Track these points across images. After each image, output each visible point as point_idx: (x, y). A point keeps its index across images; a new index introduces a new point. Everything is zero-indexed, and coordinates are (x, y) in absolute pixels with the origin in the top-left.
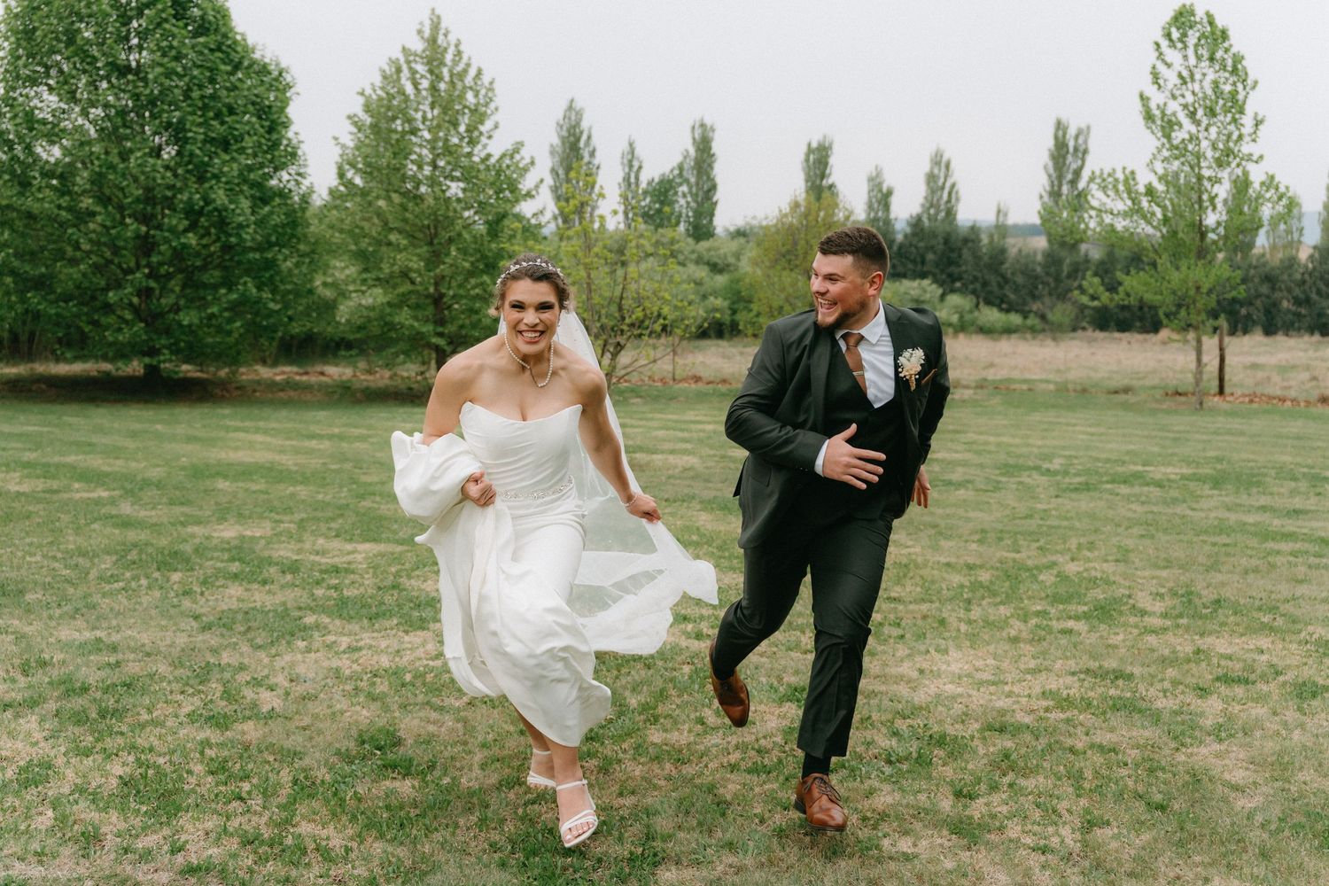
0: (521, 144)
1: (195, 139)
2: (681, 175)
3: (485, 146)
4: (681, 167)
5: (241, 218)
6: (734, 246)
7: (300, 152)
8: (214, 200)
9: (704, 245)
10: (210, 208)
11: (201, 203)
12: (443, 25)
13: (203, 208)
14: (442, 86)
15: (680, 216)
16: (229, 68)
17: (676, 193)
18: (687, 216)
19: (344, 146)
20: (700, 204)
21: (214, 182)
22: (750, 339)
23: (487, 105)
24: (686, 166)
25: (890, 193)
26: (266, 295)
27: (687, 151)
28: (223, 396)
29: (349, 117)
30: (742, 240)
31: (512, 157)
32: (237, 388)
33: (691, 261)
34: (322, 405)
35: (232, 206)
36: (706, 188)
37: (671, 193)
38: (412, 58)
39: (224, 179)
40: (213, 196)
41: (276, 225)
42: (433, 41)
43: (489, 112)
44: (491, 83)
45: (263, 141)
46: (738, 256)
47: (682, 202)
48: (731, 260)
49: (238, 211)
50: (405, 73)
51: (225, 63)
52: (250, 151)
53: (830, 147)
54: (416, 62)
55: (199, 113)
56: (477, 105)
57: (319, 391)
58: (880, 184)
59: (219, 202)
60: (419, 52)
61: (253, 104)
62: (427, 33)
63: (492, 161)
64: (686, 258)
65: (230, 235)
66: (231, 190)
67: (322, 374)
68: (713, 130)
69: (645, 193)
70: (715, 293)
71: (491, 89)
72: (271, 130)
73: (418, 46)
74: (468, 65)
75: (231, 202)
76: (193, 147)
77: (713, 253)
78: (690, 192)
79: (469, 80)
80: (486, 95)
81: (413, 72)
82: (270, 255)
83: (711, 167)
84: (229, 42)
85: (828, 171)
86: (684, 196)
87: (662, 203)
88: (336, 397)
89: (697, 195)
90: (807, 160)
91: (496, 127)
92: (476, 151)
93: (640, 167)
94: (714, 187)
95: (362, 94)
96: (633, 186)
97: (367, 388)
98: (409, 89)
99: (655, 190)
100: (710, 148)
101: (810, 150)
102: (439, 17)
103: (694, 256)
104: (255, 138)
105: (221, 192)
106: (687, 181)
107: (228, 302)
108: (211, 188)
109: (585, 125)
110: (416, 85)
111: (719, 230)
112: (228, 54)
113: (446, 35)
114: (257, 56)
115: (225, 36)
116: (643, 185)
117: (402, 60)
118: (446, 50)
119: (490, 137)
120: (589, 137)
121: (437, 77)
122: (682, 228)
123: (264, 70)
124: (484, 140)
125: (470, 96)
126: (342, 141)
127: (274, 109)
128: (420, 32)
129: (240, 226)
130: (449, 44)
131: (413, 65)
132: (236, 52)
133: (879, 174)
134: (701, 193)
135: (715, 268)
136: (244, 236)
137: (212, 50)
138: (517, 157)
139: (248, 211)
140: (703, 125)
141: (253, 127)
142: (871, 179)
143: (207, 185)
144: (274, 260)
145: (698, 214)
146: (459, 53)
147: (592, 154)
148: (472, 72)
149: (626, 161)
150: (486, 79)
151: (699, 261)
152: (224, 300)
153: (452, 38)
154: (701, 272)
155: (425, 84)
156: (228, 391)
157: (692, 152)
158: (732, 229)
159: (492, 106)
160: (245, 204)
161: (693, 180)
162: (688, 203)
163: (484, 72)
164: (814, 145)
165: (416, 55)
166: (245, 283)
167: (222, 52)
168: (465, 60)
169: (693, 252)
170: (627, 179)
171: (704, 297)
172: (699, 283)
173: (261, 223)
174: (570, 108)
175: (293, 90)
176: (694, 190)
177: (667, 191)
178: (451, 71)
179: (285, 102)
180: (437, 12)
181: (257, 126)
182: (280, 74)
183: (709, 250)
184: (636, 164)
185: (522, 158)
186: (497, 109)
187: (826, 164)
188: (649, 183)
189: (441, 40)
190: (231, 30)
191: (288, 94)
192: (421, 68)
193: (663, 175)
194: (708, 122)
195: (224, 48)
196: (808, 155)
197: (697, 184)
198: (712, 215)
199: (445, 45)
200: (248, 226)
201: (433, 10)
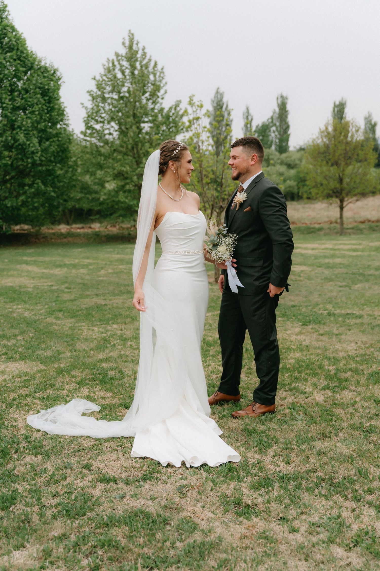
0: (180, 101)
1: (7, 107)
2: (272, 122)
3: (161, 104)
4: (272, 118)
5: (33, 149)
6: (298, 155)
7: (65, 113)
8: (19, 140)
9: (284, 155)
10: (17, 144)
11: (12, 142)
12: (136, 39)
13: (13, 144)
14: (136, 72)
15: (272, 142)
16: (24, 69)
17: (270, 131)
18: (276, 142)
19: (86, 108)
20: (282, 136)
21: (18, 130)
22: (306, 201)
23: (160, 81)
24: (274, 118)
25: (375, 125)
26: (49, 189)
27: (275, 110)
28: (36, 242)
29: (88, 92)
30: (302, 152)
31: (175, 109)
32: (43, 238)
33: (278, 163)
34: (82, 245)
35: (28, 143)
36: (284, 127)
37: (268, 131)
38: (120, 58)
39: (23, 128)
40: (18, 138)
41: (54, 152)
42: (131, 47)
43: (162, 85)
44: (162, 69)
45: (45, 107)
46: (300, 160)
47: (273, 135)
48: (298, 162)
49: (31, 145)
50: (118, 67)
51: (23, 67)
52: (37, 113)
53: (345, 104)
54: (123, 60)
55: (9, 94)
56: (155, 80)
57: (84, 237)
58: (371, 121)
59: (21, 141)
60: (124, 54)
61: (40, 88)
62: (127, 44)
63: (165, 111)
64: (275, 162)
65: (28, 158)
66: (27, 134)
67: (90, 228)
68: (287, 99)
69: (255, 131)
70: (290, 179)
71: (162, 72)
72: (49, 102)
73: (123, 51)
74: (150, 60)
75: (27, 140)
76: (6, 112)
77: (288, 159)
78: (277, 130)
79: (151, 69)
80: (160, 76)
81: (121, 66)
82: (51, 168)
83: (286, 117)
84: (24, 55)
85: (344, 116)
86: (274, 132)
87: (263, 136)
88: (92, 240)
89: (280, 131)
90: (334, 111)
91: (166, 92)
92: (156, 107)
93: (252, 119)
94: (288, 127)
95: (94, 79)
96: (249, 129)
97: (108, 235)
98: (119, 75)
99: (259, 130)
100: (286, 108)
101: (335, 106)
102: (133, 35)
103: (279, 161)
104: (40, 106)
105: (22, 135)
106: (275, 125)
107: (30, 193)
108: (17, 133)
109: (225, 100)
110: (123, 72)
111: (291, 149)
112: (24, 62)
113: (137, 44)
114: (43, 64)
115: (22, 52)
116: (254, 129)
117: (115, 59)
118: (137, 52)
119: (163, 99)
120: (227, 106)
121: (133, 67)
122: (273, 147)
123: (46, 70)
124: (159, 100)
125: (152, 77)
126: (86, 105)
127: (50, 91)
128: (123, 44)
129: (33, 153)
130: (139, 49)
131: (121, 62)
132: (29, 60)
133: (370, 116)
134: (282, 131)
135: (290, 166)
136: (35, 158)
137: (15, 60)
138: (178, 109)
139: (37, 144)
140: (282, 97)
141: (39, 101)
142: (366, 119)
143: (14, 132)
144: (53, 170)
145: (281, 141)
146: (144, 54)
147: (229, 114)
148: (152, 64)
149: (245, 117)
150: (159, 67)
151: (282, 163)
152: (28, 192)
153: (141, 46)
154: (283, 169)
155: (127, 72)
156: (39, 239)
157: (277, 110)
158: (298, 147)
159: (164, 82)
160: (35, 141)
161: (278, 124)
162: (276, 136)
163: (158, 63)
164: (337, 103)
165: (123, 57)
166: (37, 184)
167: (21, 61)
168: (148, 57)
169: (278, 159)
170: (246, 126)
171: (285, 181)
172: (281, 174)
173: (45, 150)
174: (217, 92)
175: (61, 80)
176: (279, 129)
177: (265, 130)
178: (140, 64)
179: (58, 88)
180: (132, 32)
181: (41, 100)
182: (54, 72)
183: (286, 158)
184: (250, 118)
185: (181, 109)
186: (166, 83)
187: (343, 112)
188: (257, 127)
189: (135, 47)
190: (26, 49)
191: (59, 83)
192: (125, 63)
193: (264, 122)
194: (285, 95)
195: (22, 59)
196: (334, 108)
197: (280, 126)
198: (287, 140)
199: (137, 49)
200: (37, 153)
201: (130, 31)
